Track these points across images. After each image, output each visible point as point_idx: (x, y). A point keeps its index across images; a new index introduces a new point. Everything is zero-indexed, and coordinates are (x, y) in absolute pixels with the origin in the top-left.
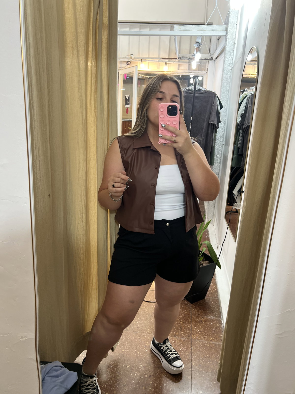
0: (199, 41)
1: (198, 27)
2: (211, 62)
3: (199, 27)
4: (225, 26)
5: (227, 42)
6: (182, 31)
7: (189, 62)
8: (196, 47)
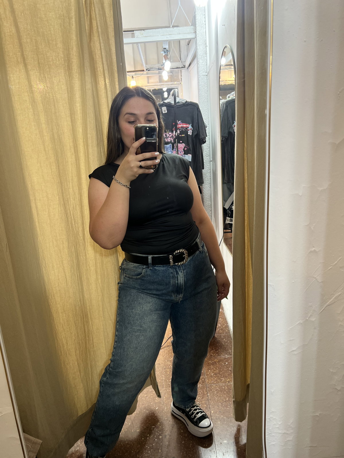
0: (167, 47)
1: (162, 31)
2: (183, 70)
3: (164, 31)
4: (192, 27)
5: (198, 45)
6: (144, 37)
7: (159, 73)
8: (164, 55)
